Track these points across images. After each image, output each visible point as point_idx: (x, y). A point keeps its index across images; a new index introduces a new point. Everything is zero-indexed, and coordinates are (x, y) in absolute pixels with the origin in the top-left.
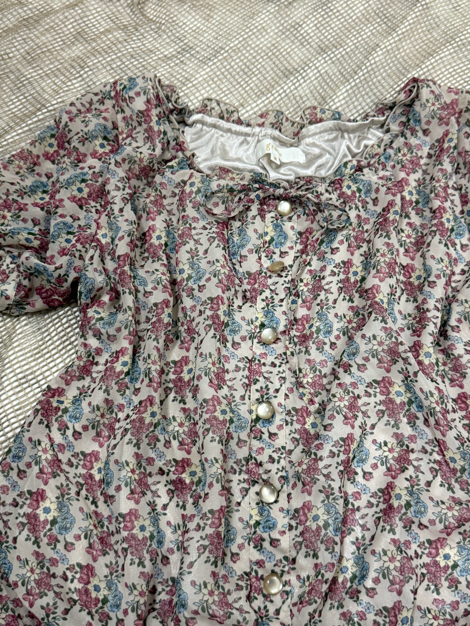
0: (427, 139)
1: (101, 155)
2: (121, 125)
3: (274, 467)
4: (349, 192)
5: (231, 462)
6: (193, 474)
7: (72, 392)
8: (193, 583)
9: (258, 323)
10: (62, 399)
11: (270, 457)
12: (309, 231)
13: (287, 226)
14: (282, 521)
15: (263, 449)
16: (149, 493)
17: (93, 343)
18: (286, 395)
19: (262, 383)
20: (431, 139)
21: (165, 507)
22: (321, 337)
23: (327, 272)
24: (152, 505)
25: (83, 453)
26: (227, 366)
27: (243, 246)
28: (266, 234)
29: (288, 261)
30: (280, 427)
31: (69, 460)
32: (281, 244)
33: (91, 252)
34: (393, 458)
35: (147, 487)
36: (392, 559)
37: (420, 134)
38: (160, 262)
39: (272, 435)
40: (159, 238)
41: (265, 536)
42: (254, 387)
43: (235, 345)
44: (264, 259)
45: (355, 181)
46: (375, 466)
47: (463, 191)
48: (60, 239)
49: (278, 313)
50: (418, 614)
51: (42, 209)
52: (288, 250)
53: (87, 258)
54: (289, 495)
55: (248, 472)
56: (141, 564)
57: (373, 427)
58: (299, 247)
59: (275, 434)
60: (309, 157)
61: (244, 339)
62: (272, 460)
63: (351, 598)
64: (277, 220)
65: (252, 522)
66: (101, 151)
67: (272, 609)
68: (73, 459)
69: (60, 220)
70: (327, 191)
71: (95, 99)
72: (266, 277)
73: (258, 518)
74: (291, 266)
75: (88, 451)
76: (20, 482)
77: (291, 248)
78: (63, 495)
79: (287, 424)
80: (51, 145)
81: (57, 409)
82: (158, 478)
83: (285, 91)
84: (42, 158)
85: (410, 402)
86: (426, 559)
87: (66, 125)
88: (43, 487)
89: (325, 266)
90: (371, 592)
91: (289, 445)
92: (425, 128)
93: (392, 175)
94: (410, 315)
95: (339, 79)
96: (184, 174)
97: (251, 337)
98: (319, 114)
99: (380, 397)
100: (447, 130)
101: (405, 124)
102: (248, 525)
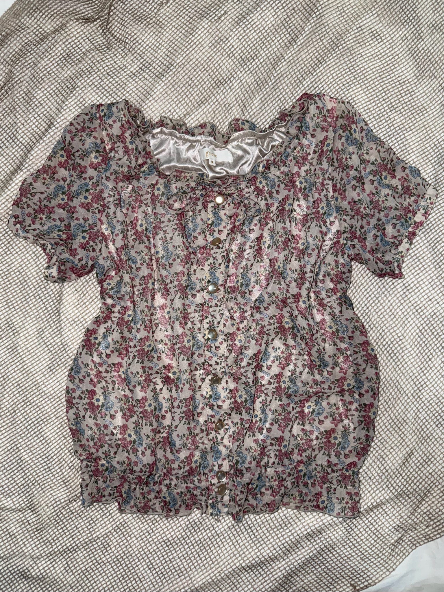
0: (314, 140)
1: (96, 165)
2: (106, 139)
3: (218, 367)
4: (261, 186)
5: (194, 365)
6: (174, 373)
7: (102, 330)
8: (178, 436)
9: (206, 280)
10: (96, 336)
11: (216, 362)
12: (236, 215)
13: (222, 213)
14: (224, 394)
15: (212, 357)
16: (152, 384)
17: (110, 301)
18: (224, 324)
19: (210, 319)
20: (316, 141)
21: (161, 389)
22: (243, 290)
23: (247, 247)
24: (154, 391)
25: (113, 364)
26: (189, 310)
27: (194, 230)
28: (209, 219)
29: (223, 237)
30: (221, 343)
31: (106, 370)
32: (219, 224)
33: (99, 245)
34: (283, 357)
35: (150, 381)
36: (280, 415)
37: (309, 136)
38: (144, 245)
39: (217, 348)
40: (141, 225)
41: (215, 404)
42: (206, 321)
43: (194, 296)
44: (208, 236)
45: (265, 178)
46: (273, 362)
47: (334, 182)
48: (78, 237)
49: (218, 274)
50: (292, 439)
51: (64, 209)
52: (223, 229)
53: (98, 251)
54: (227, 381)
55: (204, 369)
56: (151, 425)
57: (273, 340)
58: (230, 226)
59: (219, 347)
60: (235, 156)
61: (198, 291)
62: (217, 363)
63: (259, 432)
64: (215, 209)
65: (208, 396)
66: (96, 161)
67: (219, 437)
68: (108, 369)
69: (76, 222)
70: (247, 186)
71: (87, 118)
72: (210, 249)
73: (211, 393)
74: (225, 240)
75: (116, 362)
76: (81, 385)
77: (225, 227)
78: (105, 392)
79: (225, 341)
80: (62, 156)
81: (95, 343)
82: (156, 375)
83: (217, 101)
84: (58, 167)
85: (293, 327)
86: (298, 409)
87: (70, 144)
88: (93, 388)
89: (245, 242)
90: (269, 430)
91: (227, 354)
92: (313, 133)
93: (289, 171)
94: (296, 270)
95: (255, 88)
96: (153, 179)
97: (203, 289)
98: (240, 125)
99: (277, 325)
100: (327, 136)
101: (299, 128)
102: (205, 398)
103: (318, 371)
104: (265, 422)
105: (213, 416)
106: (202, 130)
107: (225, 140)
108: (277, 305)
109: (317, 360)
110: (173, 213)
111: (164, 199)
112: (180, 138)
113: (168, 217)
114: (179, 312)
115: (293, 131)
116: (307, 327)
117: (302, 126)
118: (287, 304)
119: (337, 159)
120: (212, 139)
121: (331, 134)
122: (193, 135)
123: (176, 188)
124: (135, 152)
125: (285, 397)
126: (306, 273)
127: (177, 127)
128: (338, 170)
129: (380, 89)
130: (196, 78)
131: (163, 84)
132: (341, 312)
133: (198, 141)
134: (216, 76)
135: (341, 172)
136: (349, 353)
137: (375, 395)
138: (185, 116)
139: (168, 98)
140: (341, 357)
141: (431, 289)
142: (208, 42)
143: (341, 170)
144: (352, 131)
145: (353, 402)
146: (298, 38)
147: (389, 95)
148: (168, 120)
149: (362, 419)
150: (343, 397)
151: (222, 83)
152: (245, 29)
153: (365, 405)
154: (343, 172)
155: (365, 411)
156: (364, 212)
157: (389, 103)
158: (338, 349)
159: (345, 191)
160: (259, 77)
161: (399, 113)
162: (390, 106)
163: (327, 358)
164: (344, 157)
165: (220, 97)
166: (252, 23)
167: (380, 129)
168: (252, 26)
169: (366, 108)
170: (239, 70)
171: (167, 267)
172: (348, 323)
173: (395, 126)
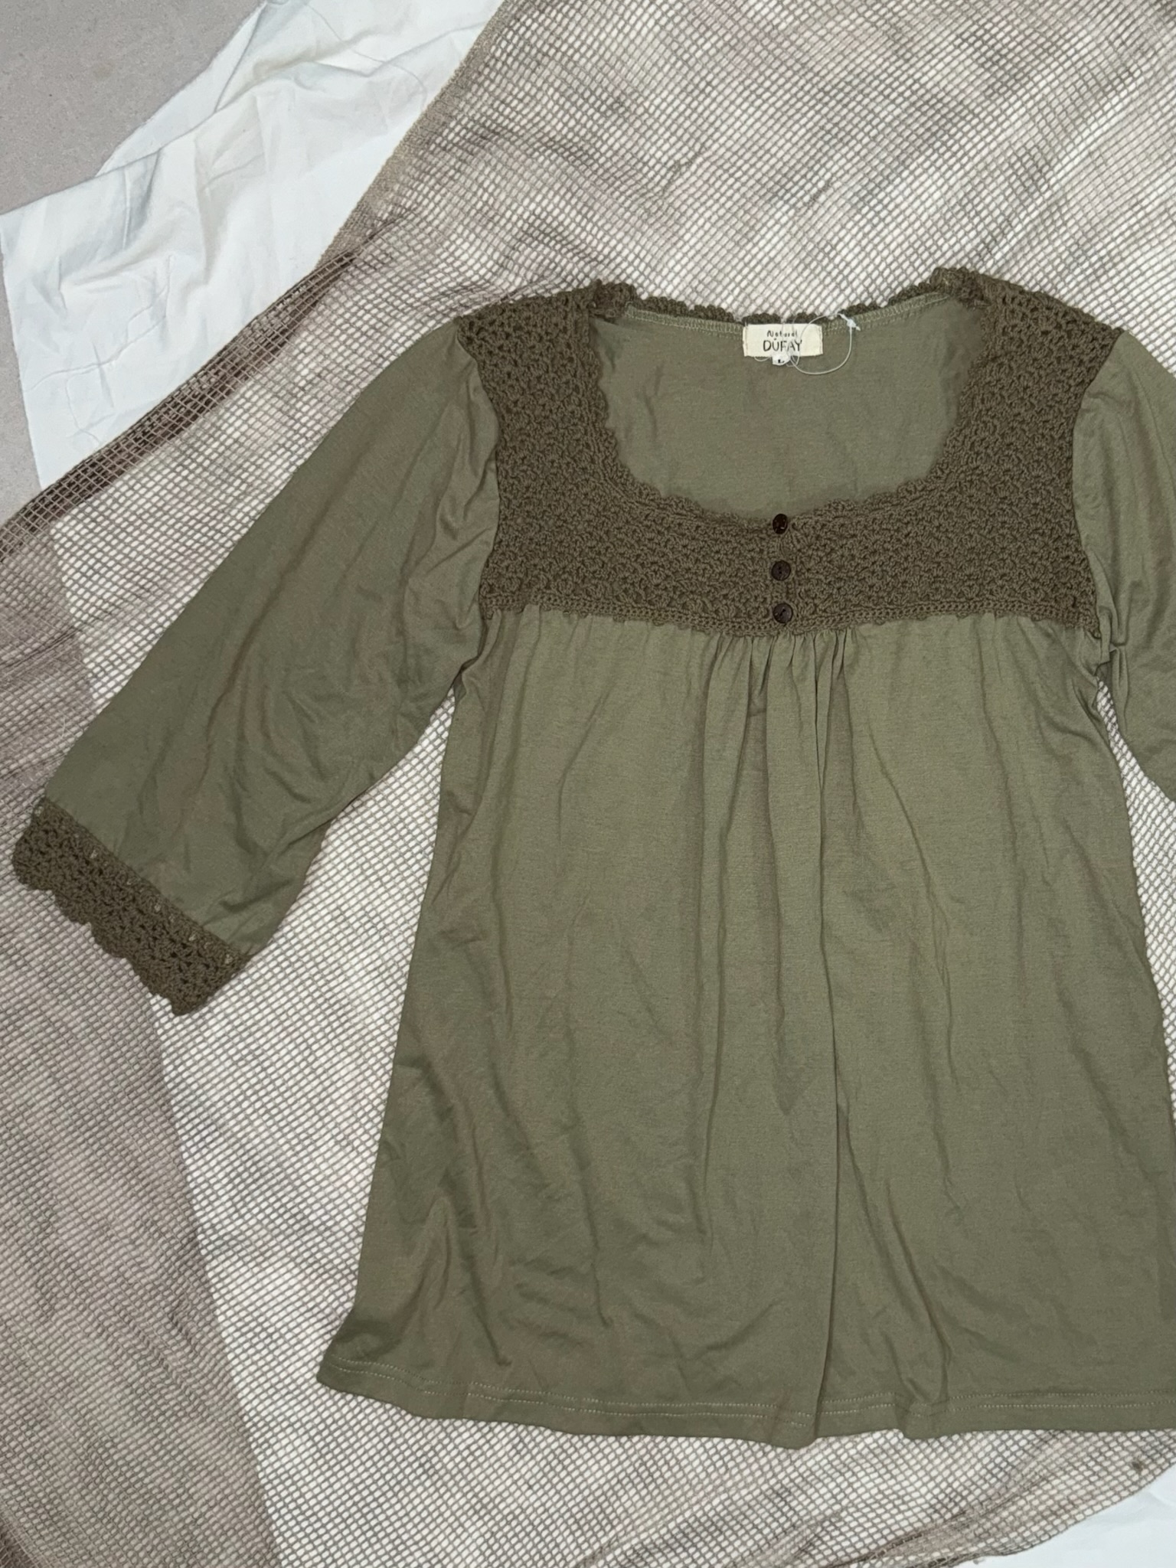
142: (791, 256)
152: (875, 221)
166: (891, 207)
168: (890, 212)
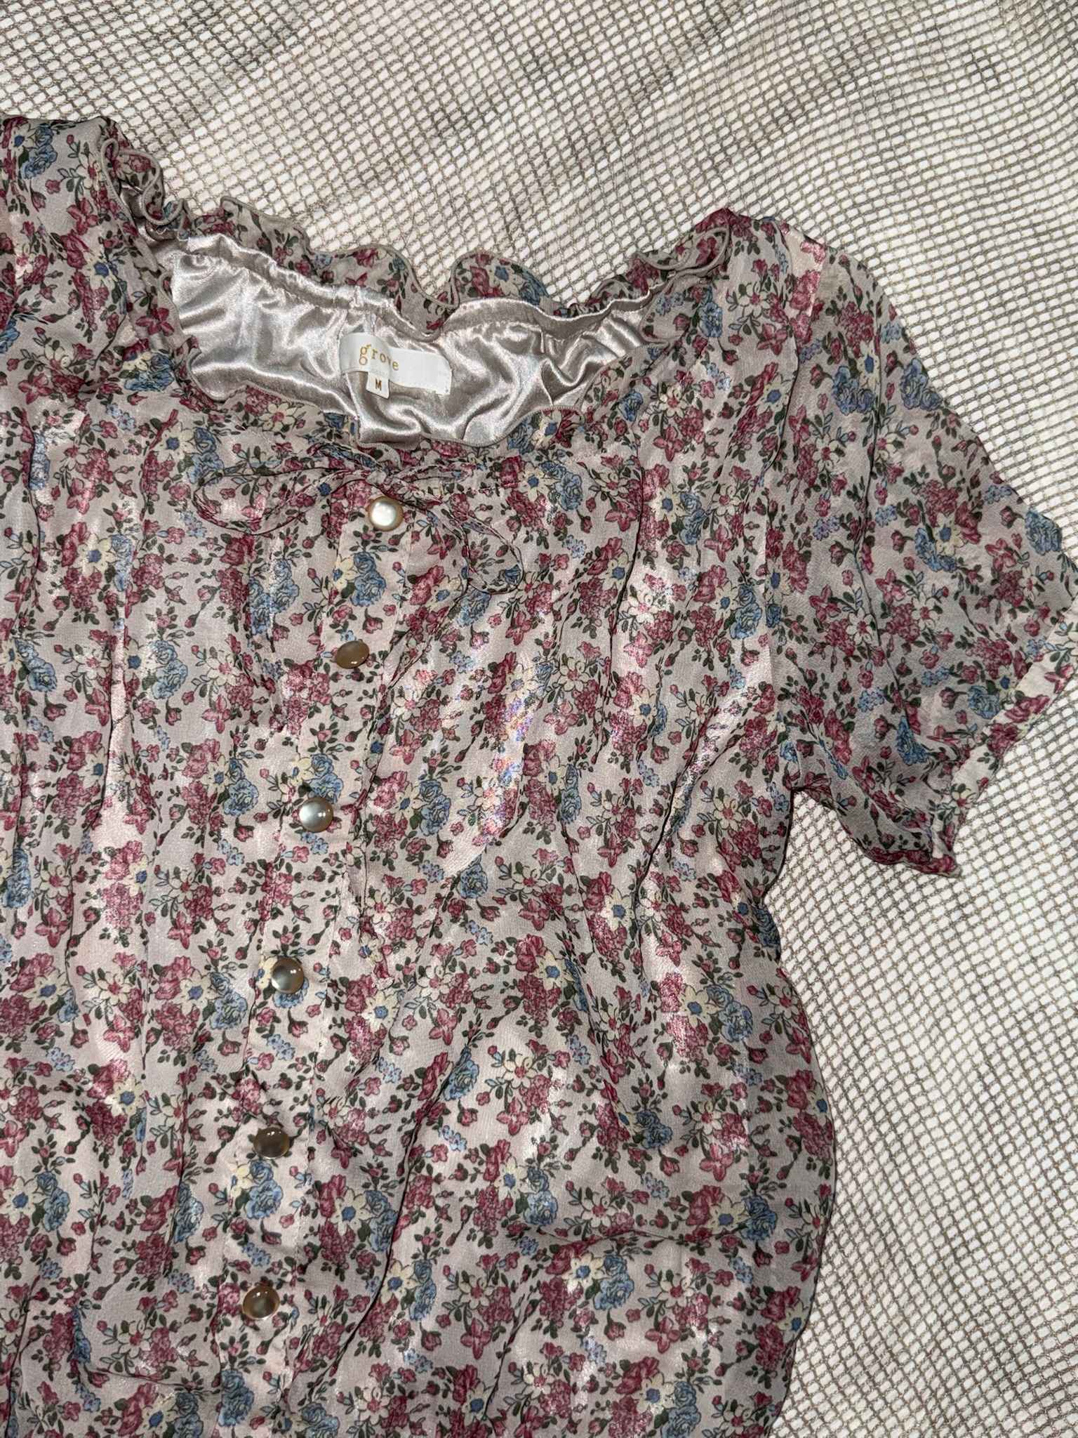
0: (730, 371)
2: (20, 242)
3: (287, 1097)
4: (532, 495)
5: (204, 1078)
6: (126, 1099)
8: (102, 1326)
9: (296, 783)
11: (283, 1076)
12: (436, 575)
13: (386, 560)
14: (292, 1194)
15: (270, 1058)
16: (40, 1124)
18: (336, 945)
19: (287, 919)
20: (739, 374)
21: (72, 1147)
22: (419, 835)
23: (455, 690)
24: (45, 1150)
26: (217, 881)
27: (280, 605)
28: (338, 574)
29: (378, 641)
30: (314, 1011)
32: (371, 596)
34: (521, 1087)
35: (37, 1112)
37: (715, 356)
38: (91, 626)
41: (255, 1224)
42: (271, 926)
43: (242, 831)
44: (326, 630)
45: (551, 470)
46: (484, 1099)
47: (776, 523)
49: (342, 766)
50: (508, 1377)
52: (381, 615)
54: (311, 1150)
55: (236, 1096)
56: (13, 1272)
57: (495, 1022)
58: (408, 610)
59: (303, 1024)
60: (461, 376)
61: (262, 818)
62: (285, 1082)
63: (396, 1341)
64: (365, 543)
65: (234, 1194)
67: (254, 1341)
70: (483, 486)
72: (325, 678)
73: (247, 1184)
74: (384, 655)
77: (390, 610)
79: (328, 1004)
82: (60, 1095)
85: (570, 991)
86: (543, 1277)
89: (452, 672)
90: (430, 1339)
91: (325, 1051)
92: (729, 347)
93: (634, 459)
94: (609, 796)
95: (562, 162)
96: (160, 404)
97: (279, 812)
98: (492, 277)
99: (515, 974)
100: (775, 365)
101: (688, 324)
102: (225, 1199)
103: (633, 1153)
104: (423, 1308)
105: (243, 1266)
106: (361, 270)
107: (434, 318)
108: (528, 907)
109: (632, 1119)
110: (214, 531)
111: (187, 479)
112: (280, 283)
113: (192, 544)
114: (176, 883)
115: (667, 330)
116: (614, 1001)
117: (696, 319)
118: (561, 911)
119: (796, 447)
120: (389, 304)
121: (787, 362)
122: (326, 279)
123: (237, 449)
124: (109, 302)
125: (503, 1232)
126: (639, 811)
127: (275, 244)
128: (794, 482)
129: (972, 239)
130: (369, 92)
131: (251, 90)
132: (735, 962)
133: (340, 304)
134: (438, 98)
135: (801, 495)
136: (742, 1105)
137: (809, 1264)
138: (309, 211)
139: (262, 138)
140: (717, 1115)
141: (1040, 923)
143: (804, 486)
144: (860, 363)
145: (730, 1276)
146: (730, 24)
147: (996, 265)
148: (246, 213)
149: (752, 1340)
150: (702, 1253)
151: (452, 125)
153: (769, 1291)
154: (808, 492)
155: (767, 1312)
156: (858, 639)
157: (993, 290)
158: (709, 1089)
159: (806, 557)
160: (581, 128)
161: (1019, 327)
162: (994, 301)
163: (666, 1115)
164: (821, 445)
165: (441, 169)
167: (952, 370)
169: (917, 294)
170: (520, 91)
171: (160, 718)
172: (752, 1002)
173: (1004, 368)
